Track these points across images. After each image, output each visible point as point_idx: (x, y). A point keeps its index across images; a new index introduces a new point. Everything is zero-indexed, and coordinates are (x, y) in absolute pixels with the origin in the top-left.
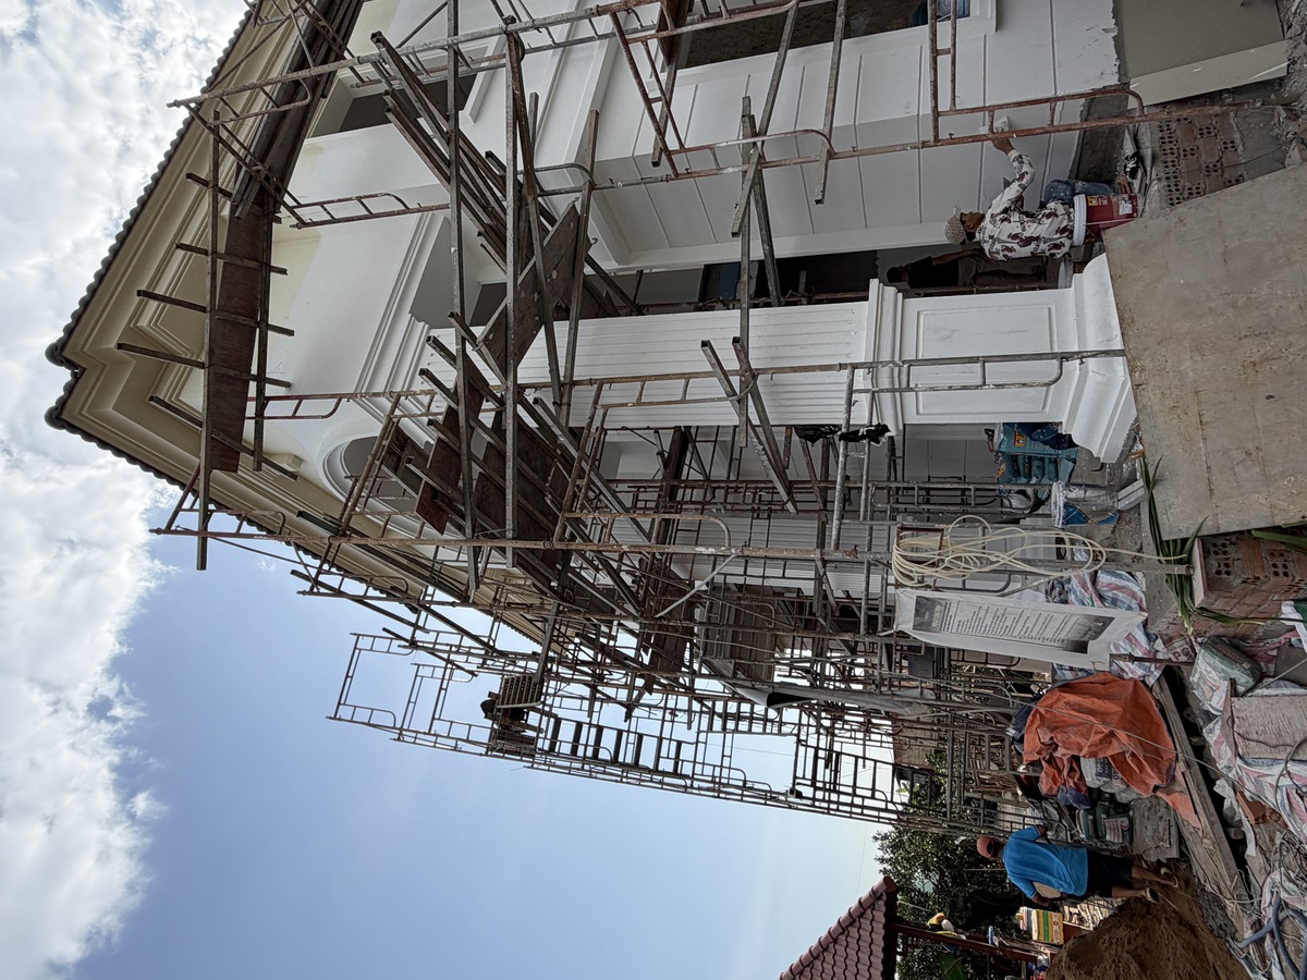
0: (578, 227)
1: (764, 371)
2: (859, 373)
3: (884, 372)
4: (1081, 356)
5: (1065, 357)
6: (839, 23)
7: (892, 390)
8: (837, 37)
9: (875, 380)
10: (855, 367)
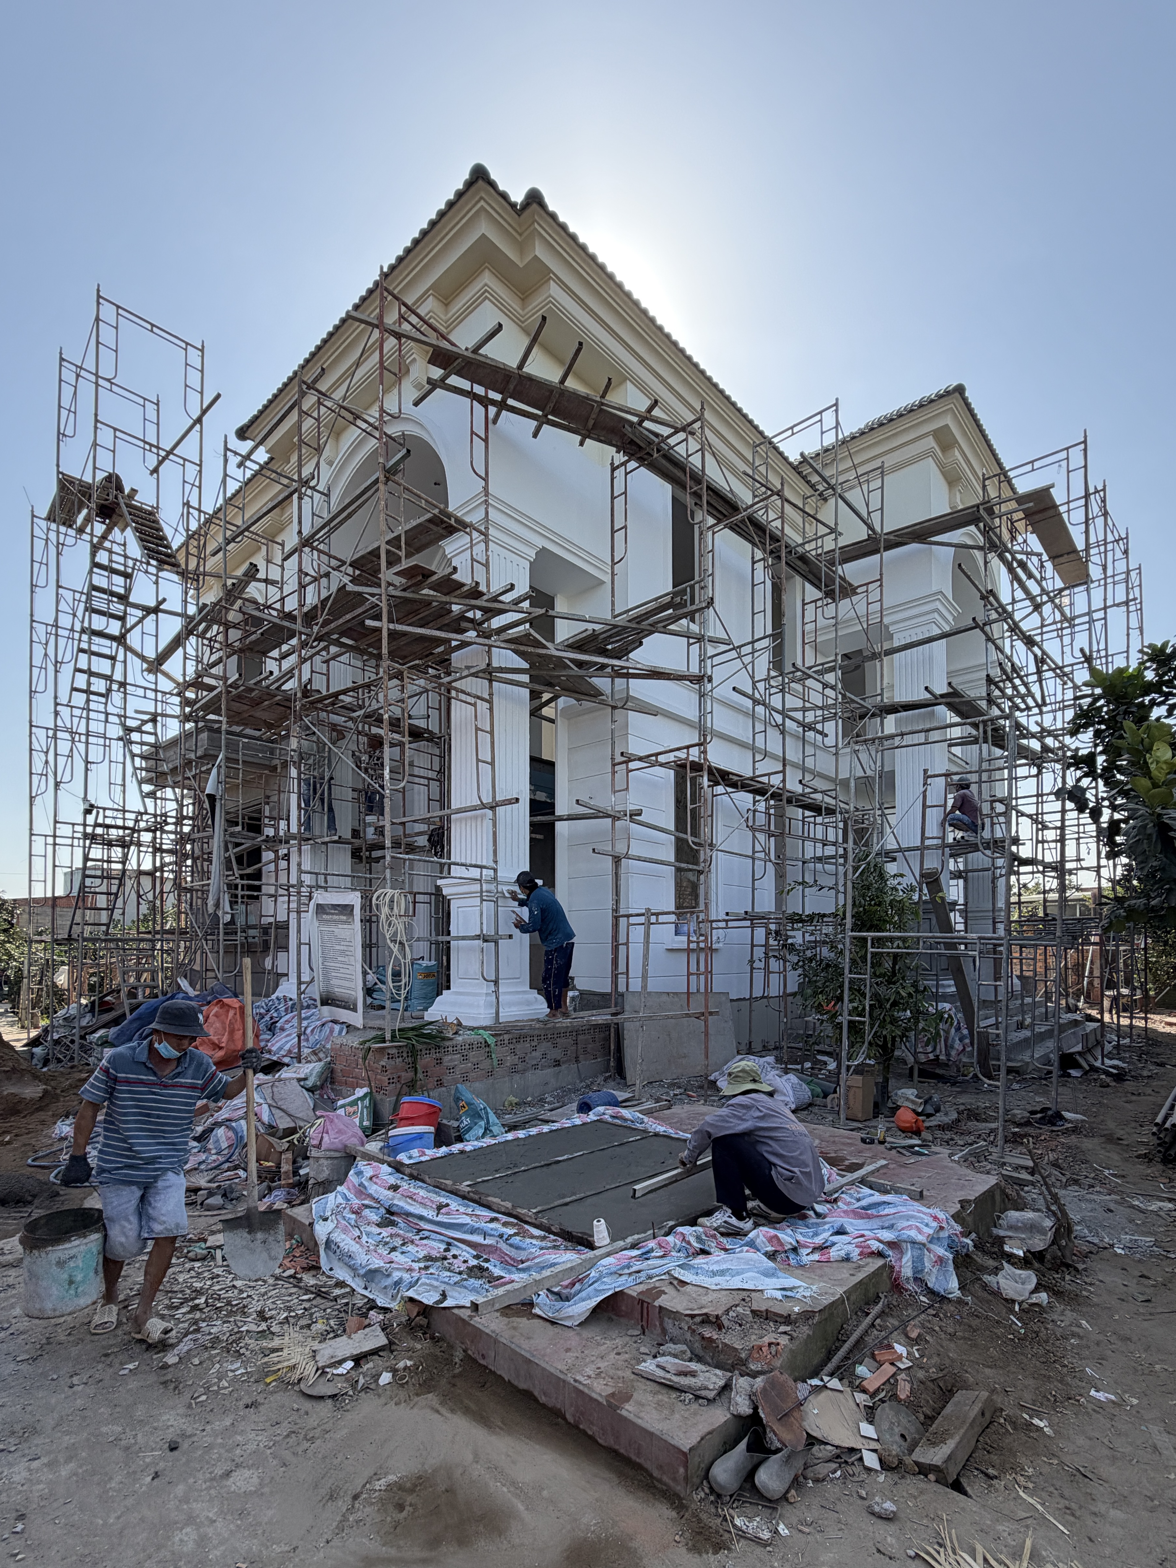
0: (591, 696)
1: (495, 814)
2: (492, 872)
3: (492, 887)
4: (496, 992)
5: (496, 982)
6: (683, 865)
7: (482, 892)
8: (677, 864)
9: (488, 882)
10: (495, 870)
